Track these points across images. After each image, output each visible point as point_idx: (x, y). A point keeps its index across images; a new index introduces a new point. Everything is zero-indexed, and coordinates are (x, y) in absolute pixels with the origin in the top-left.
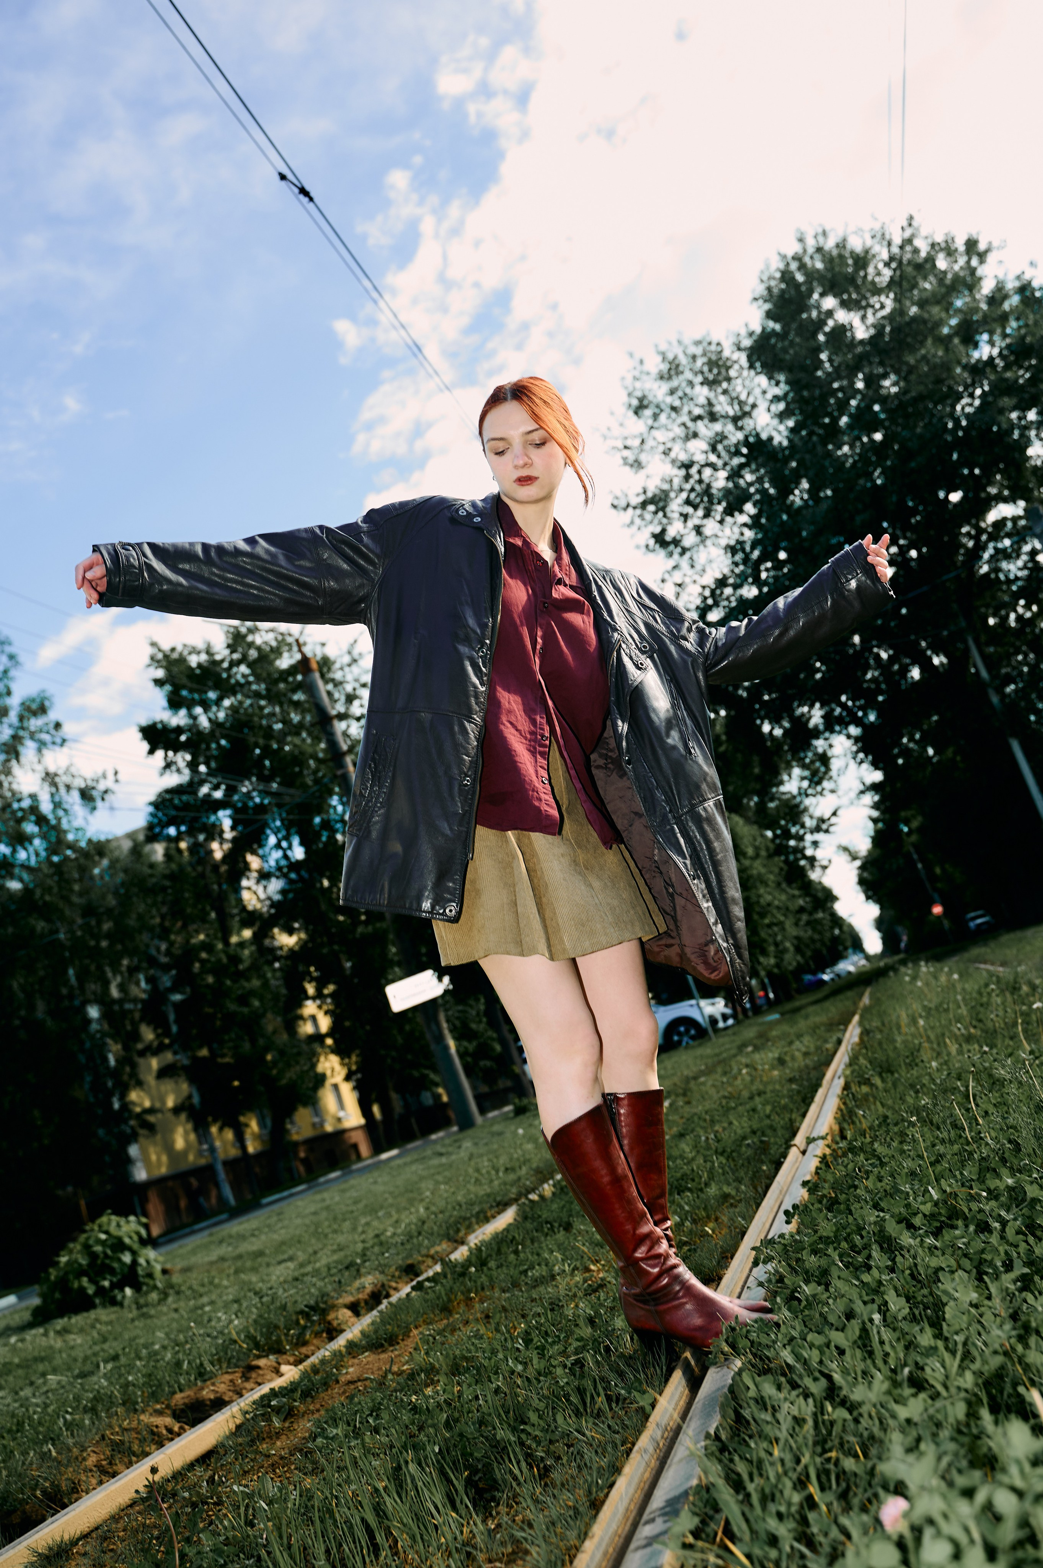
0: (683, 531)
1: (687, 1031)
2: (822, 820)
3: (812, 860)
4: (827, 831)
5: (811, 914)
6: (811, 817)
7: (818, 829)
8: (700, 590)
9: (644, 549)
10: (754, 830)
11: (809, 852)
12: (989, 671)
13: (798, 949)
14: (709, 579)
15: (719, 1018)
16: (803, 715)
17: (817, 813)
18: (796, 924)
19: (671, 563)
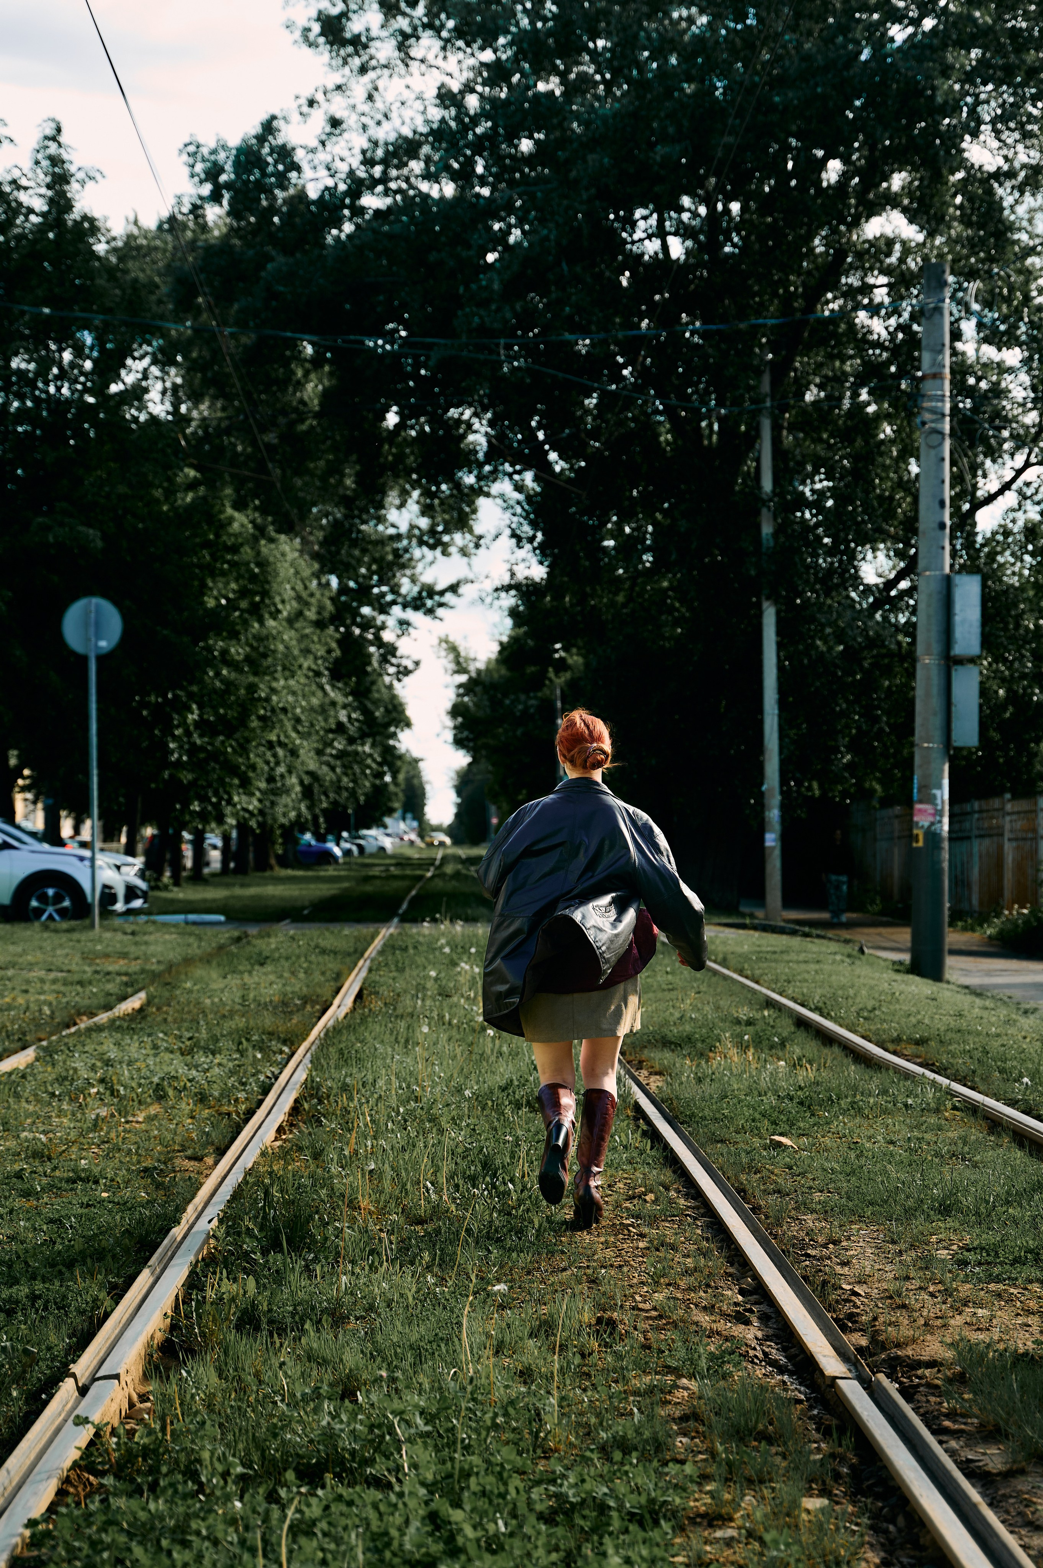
0: (374, 33)
1: (58, 898)
2: (431, 591)
3: (390, 650)
4: (430, 612)
5: (351, 741)
6: (413, 580)
7: (417, 604)
8: (366, 145)
9: (297, 34)
10: (307, 567)
11: (387, 636)
12: (776, 481)
13: (307, 793)
14: (386, 133)
15: (121, 892)
16: (458, 422)
17: (427, 577)
18: (319, 752)
19: (337, 78)
